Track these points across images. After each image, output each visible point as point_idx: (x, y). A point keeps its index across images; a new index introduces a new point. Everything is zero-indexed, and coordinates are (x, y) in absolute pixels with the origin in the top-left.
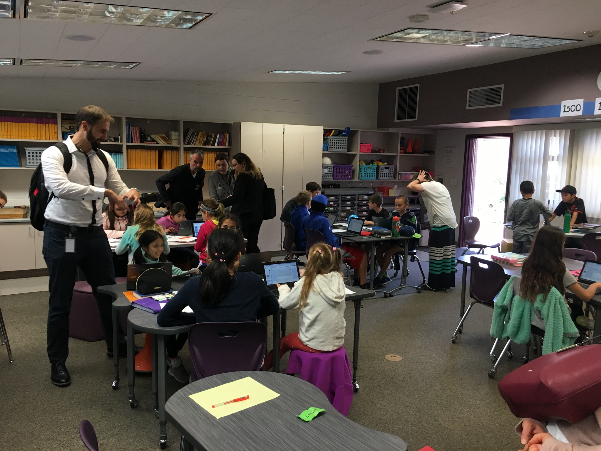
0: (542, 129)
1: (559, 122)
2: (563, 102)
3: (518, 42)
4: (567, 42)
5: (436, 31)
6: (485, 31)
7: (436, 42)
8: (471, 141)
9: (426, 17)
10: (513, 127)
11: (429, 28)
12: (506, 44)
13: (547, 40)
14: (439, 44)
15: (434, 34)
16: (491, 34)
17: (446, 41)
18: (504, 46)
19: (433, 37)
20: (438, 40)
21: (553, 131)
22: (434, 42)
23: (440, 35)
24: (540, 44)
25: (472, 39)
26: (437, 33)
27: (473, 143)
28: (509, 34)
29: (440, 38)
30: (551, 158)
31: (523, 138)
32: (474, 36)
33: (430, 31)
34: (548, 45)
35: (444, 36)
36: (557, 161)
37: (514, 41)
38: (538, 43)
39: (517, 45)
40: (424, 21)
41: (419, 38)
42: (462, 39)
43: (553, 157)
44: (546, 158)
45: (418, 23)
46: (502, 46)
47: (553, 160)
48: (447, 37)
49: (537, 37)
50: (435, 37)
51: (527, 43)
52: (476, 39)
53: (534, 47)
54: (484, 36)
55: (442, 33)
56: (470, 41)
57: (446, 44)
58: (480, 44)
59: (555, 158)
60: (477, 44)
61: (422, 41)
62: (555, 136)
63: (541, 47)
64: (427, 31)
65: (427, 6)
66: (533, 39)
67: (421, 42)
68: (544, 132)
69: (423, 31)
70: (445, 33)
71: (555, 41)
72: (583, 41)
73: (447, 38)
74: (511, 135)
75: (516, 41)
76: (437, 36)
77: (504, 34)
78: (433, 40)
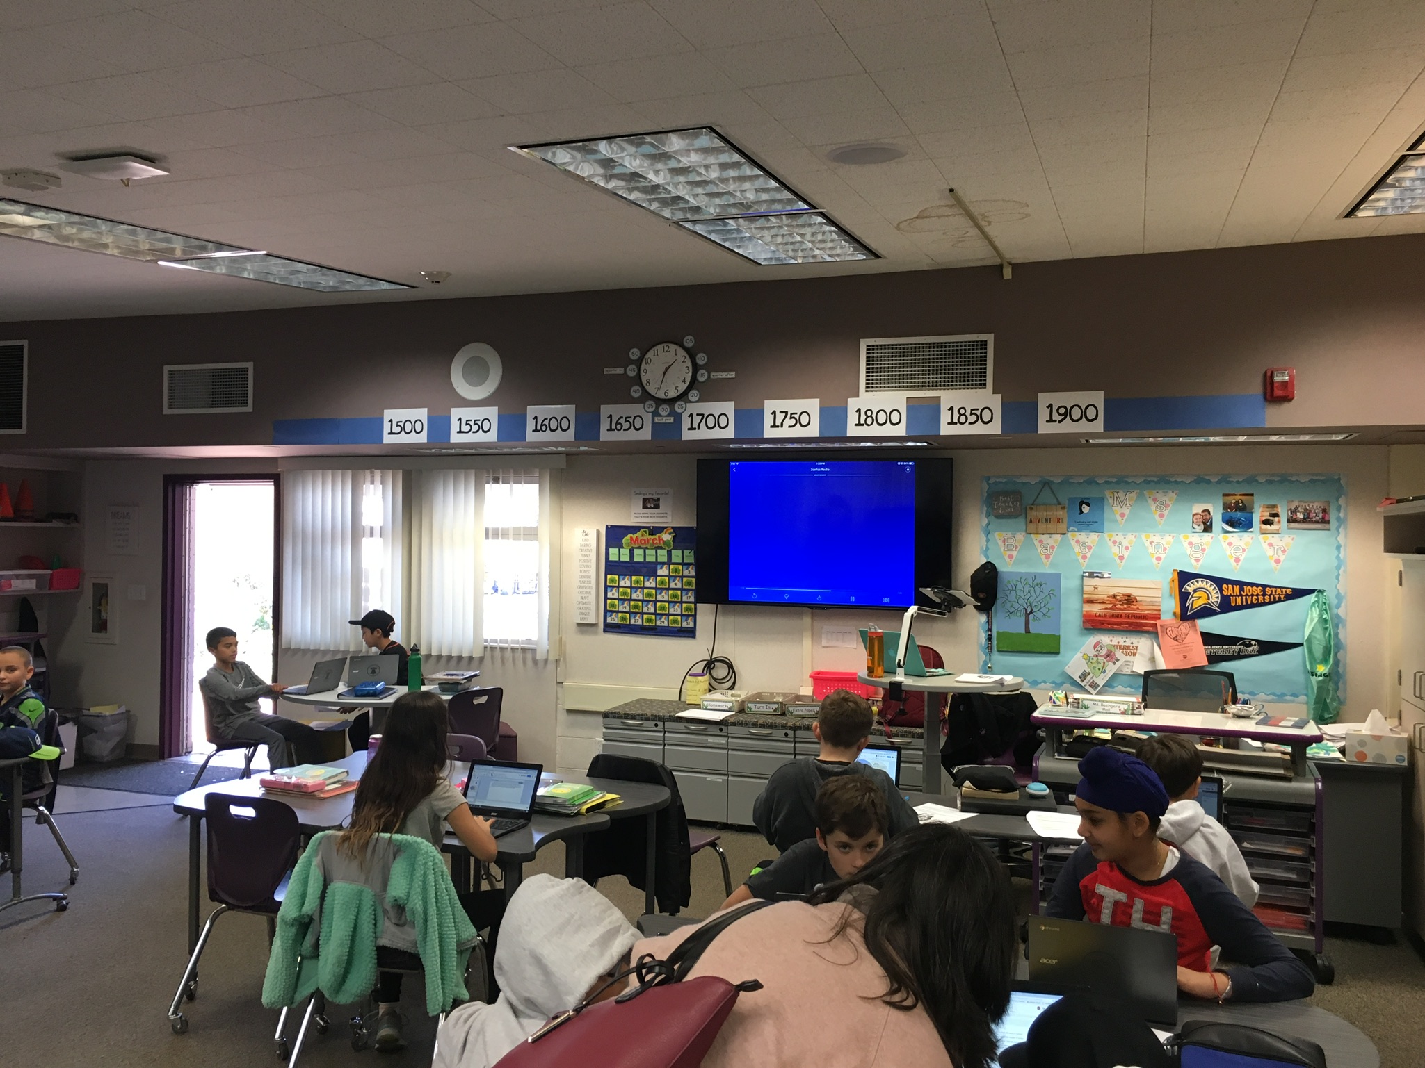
0: (344, 468)
1: (383, 453)
2: (386, 412)
3: (282, 273)
4: (386, 286)
5: (76, 219)
6: (206, 237)
7: (76, 244)
8: (178, 490)
9: (52, 179)
10: (279, 460)
11: (59, 208)
12: (255, 272)
13: (345, 276)
14: (84, 250)
15: (72, 224)
16: (220, 246)
17: (106, 246)
18: (251, 277)
19: (70, 231)
20: (81, 240)
21: (368, 472)
22: (73, 242)
23: (89, 230)
24: (331, 284)
25: (172, 250)
26: (80, 224)
27: (183, 494)
28: (265, 252)
29: (87, 234)
30: (368, 531)
31: (304, 483)
32: (178, 246)
33: (63, 216)
34: (348, 287)
35: (101, 233)
36: (381, 537)
37: (275, 270)
38: (328, 281)
39: (281, 279)
40: (48, 188)
41: (30, 228)
42: (147, 247)
43: (372, 529)
44: (357, 532)
45: (30, 192)
46: (246, 275)
47: (372, 535)
48: (108, 236)
49: (324, 267)
50: (74, 231)
51: (304, 277)
52: (184, 252)
53: (316, 287)
54: (204, 249)
55: (95, 226)
56: (169, 255)
57: (105, 252)
58: (192, 265)
59: (377, 531)
60: (186, 264)
61: (38, 235)
62: (372, 483)
63: (334, 290)
64: (52, 215)
65: (56, 154)
66: (315, 271)
67: (34, 238)
68: (349, 473)
69: (41, 214)
70: (104, 227)
71: (362, 281)
72: (419, 289)
73: (108, 240)
74: (277, 480)
75: (277, 270)
76: (80, 231)
77: (252, 250)
78: (67, 238)
